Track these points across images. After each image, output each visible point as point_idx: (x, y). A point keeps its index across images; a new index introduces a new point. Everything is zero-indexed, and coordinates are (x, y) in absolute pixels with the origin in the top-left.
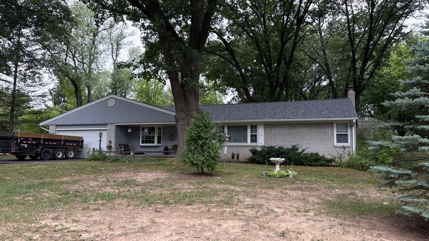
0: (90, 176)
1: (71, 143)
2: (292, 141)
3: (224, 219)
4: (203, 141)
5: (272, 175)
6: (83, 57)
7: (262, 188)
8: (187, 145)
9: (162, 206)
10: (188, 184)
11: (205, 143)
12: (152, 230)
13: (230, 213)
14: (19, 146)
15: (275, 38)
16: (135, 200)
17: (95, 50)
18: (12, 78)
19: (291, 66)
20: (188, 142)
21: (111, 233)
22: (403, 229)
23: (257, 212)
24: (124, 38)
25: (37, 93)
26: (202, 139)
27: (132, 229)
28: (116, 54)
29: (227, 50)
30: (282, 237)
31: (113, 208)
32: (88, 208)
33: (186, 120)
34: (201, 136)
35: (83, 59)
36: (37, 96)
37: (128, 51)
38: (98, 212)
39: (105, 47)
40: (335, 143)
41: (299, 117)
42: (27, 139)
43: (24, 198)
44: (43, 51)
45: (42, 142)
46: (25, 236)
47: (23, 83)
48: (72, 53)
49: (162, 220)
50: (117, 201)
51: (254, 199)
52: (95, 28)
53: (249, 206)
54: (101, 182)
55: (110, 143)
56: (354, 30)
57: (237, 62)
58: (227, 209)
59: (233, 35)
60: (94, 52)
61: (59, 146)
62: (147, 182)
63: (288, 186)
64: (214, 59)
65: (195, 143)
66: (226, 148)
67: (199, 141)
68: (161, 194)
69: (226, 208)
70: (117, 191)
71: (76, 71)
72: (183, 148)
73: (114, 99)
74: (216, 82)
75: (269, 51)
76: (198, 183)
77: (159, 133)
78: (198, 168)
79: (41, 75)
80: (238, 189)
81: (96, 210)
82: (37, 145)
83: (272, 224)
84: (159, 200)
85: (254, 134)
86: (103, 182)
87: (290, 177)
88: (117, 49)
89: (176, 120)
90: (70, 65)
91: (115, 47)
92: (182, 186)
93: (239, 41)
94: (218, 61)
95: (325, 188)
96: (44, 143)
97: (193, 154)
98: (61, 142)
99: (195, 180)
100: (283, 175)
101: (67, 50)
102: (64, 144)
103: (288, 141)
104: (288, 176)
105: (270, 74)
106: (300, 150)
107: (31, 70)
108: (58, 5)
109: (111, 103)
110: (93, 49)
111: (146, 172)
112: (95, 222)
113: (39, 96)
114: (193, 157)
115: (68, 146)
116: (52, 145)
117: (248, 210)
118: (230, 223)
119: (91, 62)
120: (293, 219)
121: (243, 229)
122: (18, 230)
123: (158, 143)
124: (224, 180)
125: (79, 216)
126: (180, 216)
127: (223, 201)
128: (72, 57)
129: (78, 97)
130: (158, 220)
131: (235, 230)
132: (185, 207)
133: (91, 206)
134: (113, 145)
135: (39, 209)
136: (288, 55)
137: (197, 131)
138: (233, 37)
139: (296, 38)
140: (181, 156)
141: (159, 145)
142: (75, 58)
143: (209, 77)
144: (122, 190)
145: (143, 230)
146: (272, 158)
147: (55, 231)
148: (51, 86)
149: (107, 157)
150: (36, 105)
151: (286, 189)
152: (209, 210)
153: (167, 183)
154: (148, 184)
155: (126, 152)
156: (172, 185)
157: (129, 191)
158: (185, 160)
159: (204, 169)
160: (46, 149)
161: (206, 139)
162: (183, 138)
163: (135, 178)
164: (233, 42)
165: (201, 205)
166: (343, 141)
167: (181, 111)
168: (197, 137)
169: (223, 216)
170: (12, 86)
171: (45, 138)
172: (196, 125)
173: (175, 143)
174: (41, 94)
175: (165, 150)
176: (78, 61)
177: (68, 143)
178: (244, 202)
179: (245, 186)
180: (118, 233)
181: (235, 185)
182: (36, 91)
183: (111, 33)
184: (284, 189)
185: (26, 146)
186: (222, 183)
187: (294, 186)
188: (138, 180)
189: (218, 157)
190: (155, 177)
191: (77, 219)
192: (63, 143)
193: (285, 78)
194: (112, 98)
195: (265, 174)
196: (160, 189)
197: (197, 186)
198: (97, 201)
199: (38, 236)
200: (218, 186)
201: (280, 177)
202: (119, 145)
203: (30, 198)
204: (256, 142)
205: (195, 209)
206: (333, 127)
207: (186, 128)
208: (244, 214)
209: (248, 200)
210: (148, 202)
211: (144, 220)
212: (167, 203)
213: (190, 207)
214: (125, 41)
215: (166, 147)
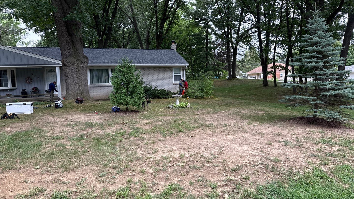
41: (151, 63)
77: (13, 76)
87: (188, 107)
106: (153, 88)
123: (12, 86)
141: (14, 88)
166: (178, 80)
167: (70, 56)
175: (23, 93)
206: (172, 70)
215: (23, 90)
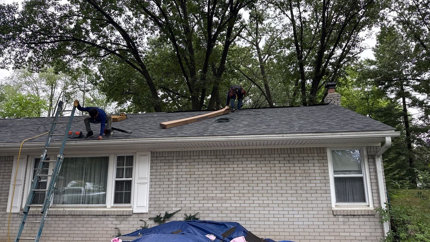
2: (221, 198)
40: (334, 204)
85: (123, 179)
103: (213, 198)
166: (350, 197)
204: (128, 202)
206: (325, 158)
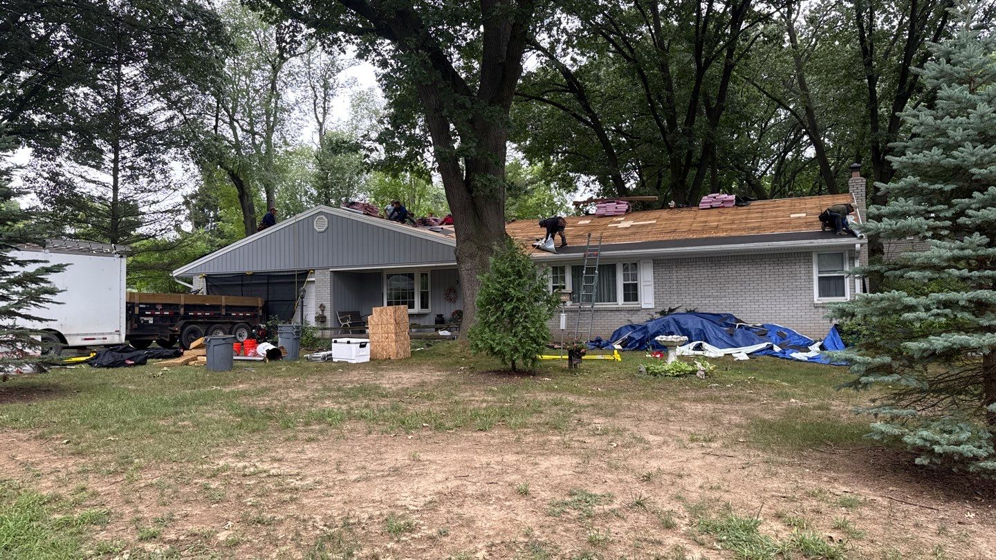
0: (288, 379)
1: (241, 312)
2: (717, 296)
3: (544, 454)
4: (513, 304)
5: (660, 373)
6: (251, 120)
7: (633, 399)
8: (481, 312)
9: (430, 432)
10: (483, 393)
11: (517, 308)
12: (412, 472)
13: (558, 444)
14: (138, 321)
15: (682, 55)
16: (381, 423)
17: (276, 103)
18: (108, 176)
19: (722, 118)
20: (482, 306)
21: (343, 477)
22: (883, 468)
23: (610, 443)
24: (339, 71)
25: (163, 206)
26: (511, 300)
27: (378, 471)
28: (324, 108)
29: (572, 90)
30: (645, 483)
31: (341, 437)
32: (295, 438)
33: (477, 259)
34: (508, 293)
35: (251, 124)
36: (162, 213)
37: (348, 100)
38: (314, 445)
39: (299, 93)
40: (817, 299)
42: (152, 307)
43: (175, 424)
44: (169, 113)
45: (182, 311)
46: (196, 484)
47: (132, 187)
48: (228, 112)
49: (431, 457)
50: (348, 426)
51: (611, 419)
52: (275, 54)
53: (597, 433)
54: (312, 390)
55: (323, 311)
56: (871, 26)
57: (594, 117)
58: (554, 438)
59: (583, 54)
60: (276, 107)
61: (216, 318)
62: (402, 389)
63: (691, 394)
64: (542, 111)
65: (497, 309)
66: (563, 317)
67: (505, 304)
68: (429, 413)
69: (553, 435)
70: (344, 407)
71: (238, 150)
72: (472, 320)
73: (326, 214)
74: (547, 165)
75: (669, 88)
76: (504, 391)
77: (424, 286)
78: (503, 360)
79: (166, 164)
80: (583, 401)
81: (310, 440)
82: (173, 318)
83: (635, 462)
84: (426, 422)
85: (630, 282)
86: (317, 390)
87: (698, 374)
88: (324, 98)
89: (457, 258)
90: (225, 138)
91: (320, 94)
92: (470, 396)
93: (598, 68)
94: (551, 115)
95: (770, 396)
96: (186, 313)
97: (494, 332)
98: (220, 310)
99: (497, 384)
100: (682, 370)
101: (218, 107)
102: (226, 314)
103: (709, 297)
104: (694, 372)
105: (673, 142)
107: (145, 156)
108: (195, 12)
109: (320, 225)
110: (273, 100)
111: (399, 370)
112: (311, 460)
113: (166, 212)
114: (493, 337)
115: (234, 318)
116: (202, 318)
117: (592, 440)
118: (556, 460)
119: (270, 130)
120: (678, 453)
121: (577, 470)
122: (182, 475)
123: (422, 308)
124: (557, 384)
125: (281, 452)
126: (463, 450)
127: (547, 424)
128: (228, 120)
129: (247, 209)
130: (423, 457)
131: (562, 472)
132: (474, 434)
133: (300, 436)
134: (328, 314)
135: (209, 441)
136: (713, 93)
137: (500, 283)
138: (585, 58)
139: (730, 55)
140: (469, 337)
141: (425, 311)
142: (236, 124)
143: (530, 154)
144: (354, 404)
145: (396, 471)
146: (661, 336)
147: (245, 476)
148: (190, 189)
149: (319, 339)
150: (161, 231)
151: (684, 399)
152: (518, 440)
153: (441, 392)
154: (402, 394)
155: (358, 329)
156: (452, 394)
157: (367, 406)
158: (477, 345)
159: (517, 362)
160: (191, 326)
161: (519, 300)
162: (472, 296)
163: (378, 382)
164: (583, 71)
165: (505, 432)
166: (834, 293)
167: (468, 239)
168: (501, 296)
169: (543, 449)
170: (111, 194)
171: (189, 302)
172: (498, 271)
173: (458, 307)
174: (170, 208)
175: (437, 322)
176: (243, 130)
177: (234, 311)
178: (589, 425)
179: (598, 394)
180: (353, 477)
181: (579, 393)
182: (158, 202)
183: (309, 60)
184: (680, 399)
185: (151, 322)
186: (553, 390)
187: (702, 394)
188: (384, 386)
189: (544, 338)
190: (418, 380)
191: (279, 456)
192: (224, 313)
193: (708, 149)
194: (321, 213)
195: (644, 370)
196: (428, 403)
197: (500, 396)
198: (310, 425)
199: (217, 483)
200: (542, 397)
201: (677, 376)
202: (341, 314)
203: (186, 423)
204: (637, 300)
205: (493, 438)
206: (810, 261)
207: (478, 277)
208: (584, 445)
209: (599, 422)
210: (406, 425)
211: (399, 457)
212: (439, 427)
213: (483, 434)
214: (341, 77)
215: (439, 316)
